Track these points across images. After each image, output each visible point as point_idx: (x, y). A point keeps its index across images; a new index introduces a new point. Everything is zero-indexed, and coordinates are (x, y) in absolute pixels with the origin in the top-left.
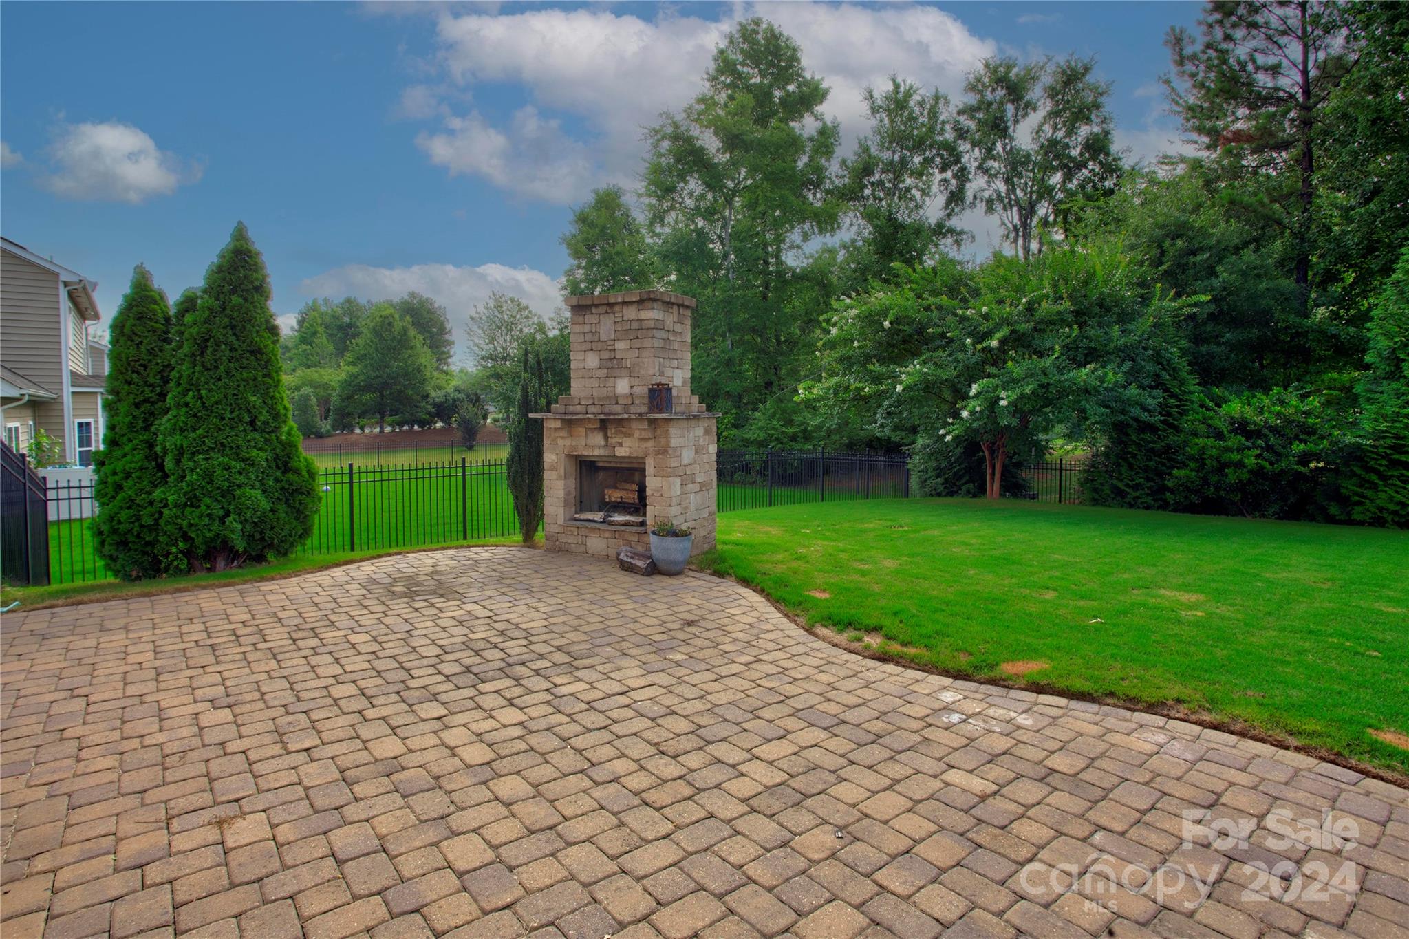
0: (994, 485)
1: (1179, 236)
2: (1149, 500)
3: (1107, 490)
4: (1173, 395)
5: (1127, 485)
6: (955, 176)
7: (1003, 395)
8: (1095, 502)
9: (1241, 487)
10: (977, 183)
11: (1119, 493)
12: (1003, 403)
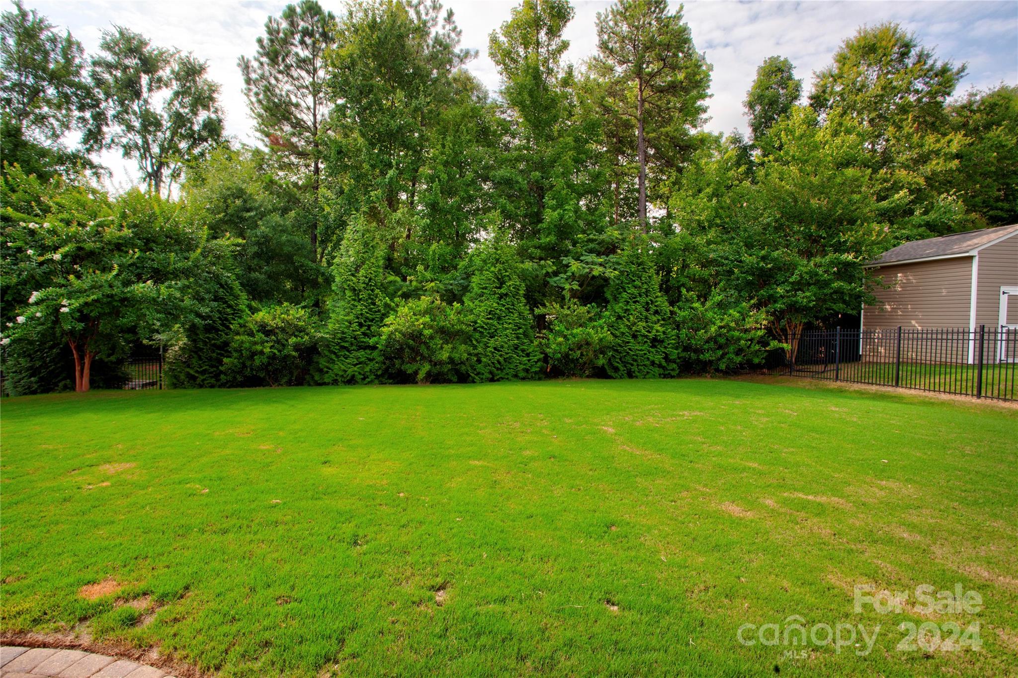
0: (84, 380)
1: (238, 198)
2: (213, 381)
3: (182, 377)
4: (230, 306)
5: (197, 372)
6: (94, 117)
7: (65, 302)
8: (175, 386)
9: (264, 367)
10: (112, 130)
11: (192, 378)
12: (64, 310)
